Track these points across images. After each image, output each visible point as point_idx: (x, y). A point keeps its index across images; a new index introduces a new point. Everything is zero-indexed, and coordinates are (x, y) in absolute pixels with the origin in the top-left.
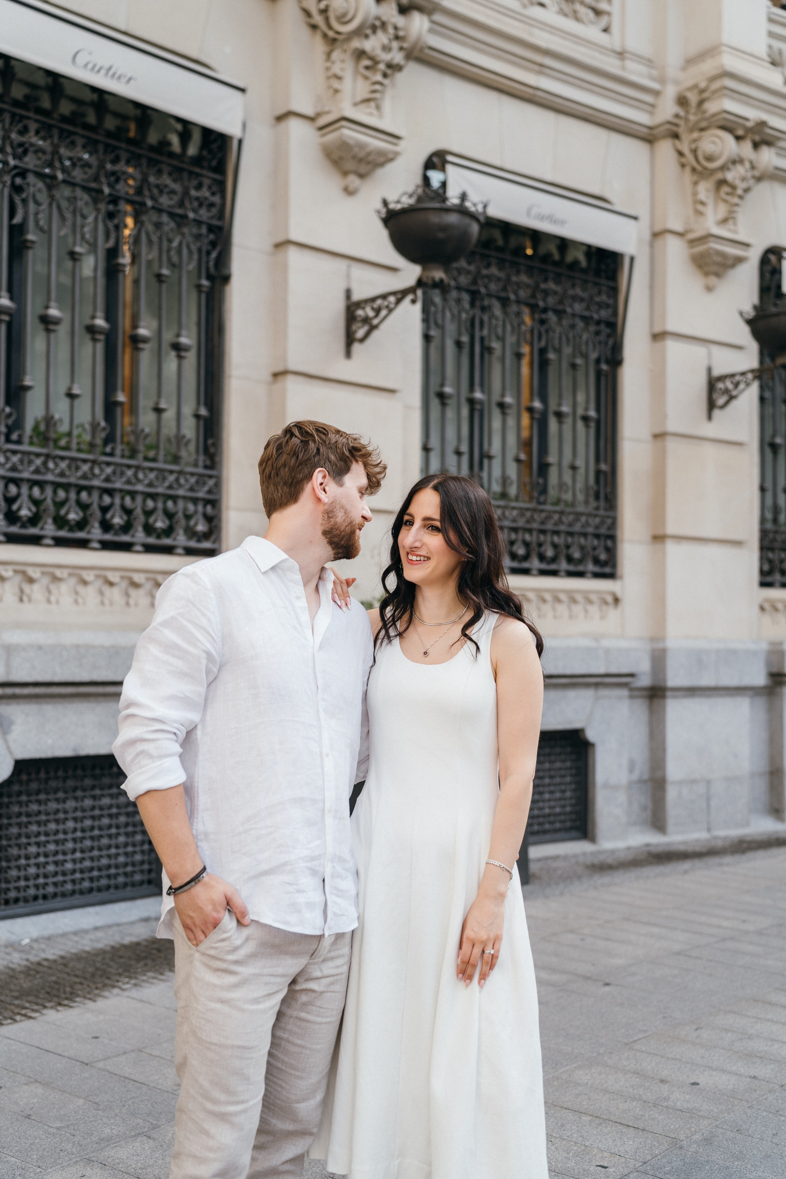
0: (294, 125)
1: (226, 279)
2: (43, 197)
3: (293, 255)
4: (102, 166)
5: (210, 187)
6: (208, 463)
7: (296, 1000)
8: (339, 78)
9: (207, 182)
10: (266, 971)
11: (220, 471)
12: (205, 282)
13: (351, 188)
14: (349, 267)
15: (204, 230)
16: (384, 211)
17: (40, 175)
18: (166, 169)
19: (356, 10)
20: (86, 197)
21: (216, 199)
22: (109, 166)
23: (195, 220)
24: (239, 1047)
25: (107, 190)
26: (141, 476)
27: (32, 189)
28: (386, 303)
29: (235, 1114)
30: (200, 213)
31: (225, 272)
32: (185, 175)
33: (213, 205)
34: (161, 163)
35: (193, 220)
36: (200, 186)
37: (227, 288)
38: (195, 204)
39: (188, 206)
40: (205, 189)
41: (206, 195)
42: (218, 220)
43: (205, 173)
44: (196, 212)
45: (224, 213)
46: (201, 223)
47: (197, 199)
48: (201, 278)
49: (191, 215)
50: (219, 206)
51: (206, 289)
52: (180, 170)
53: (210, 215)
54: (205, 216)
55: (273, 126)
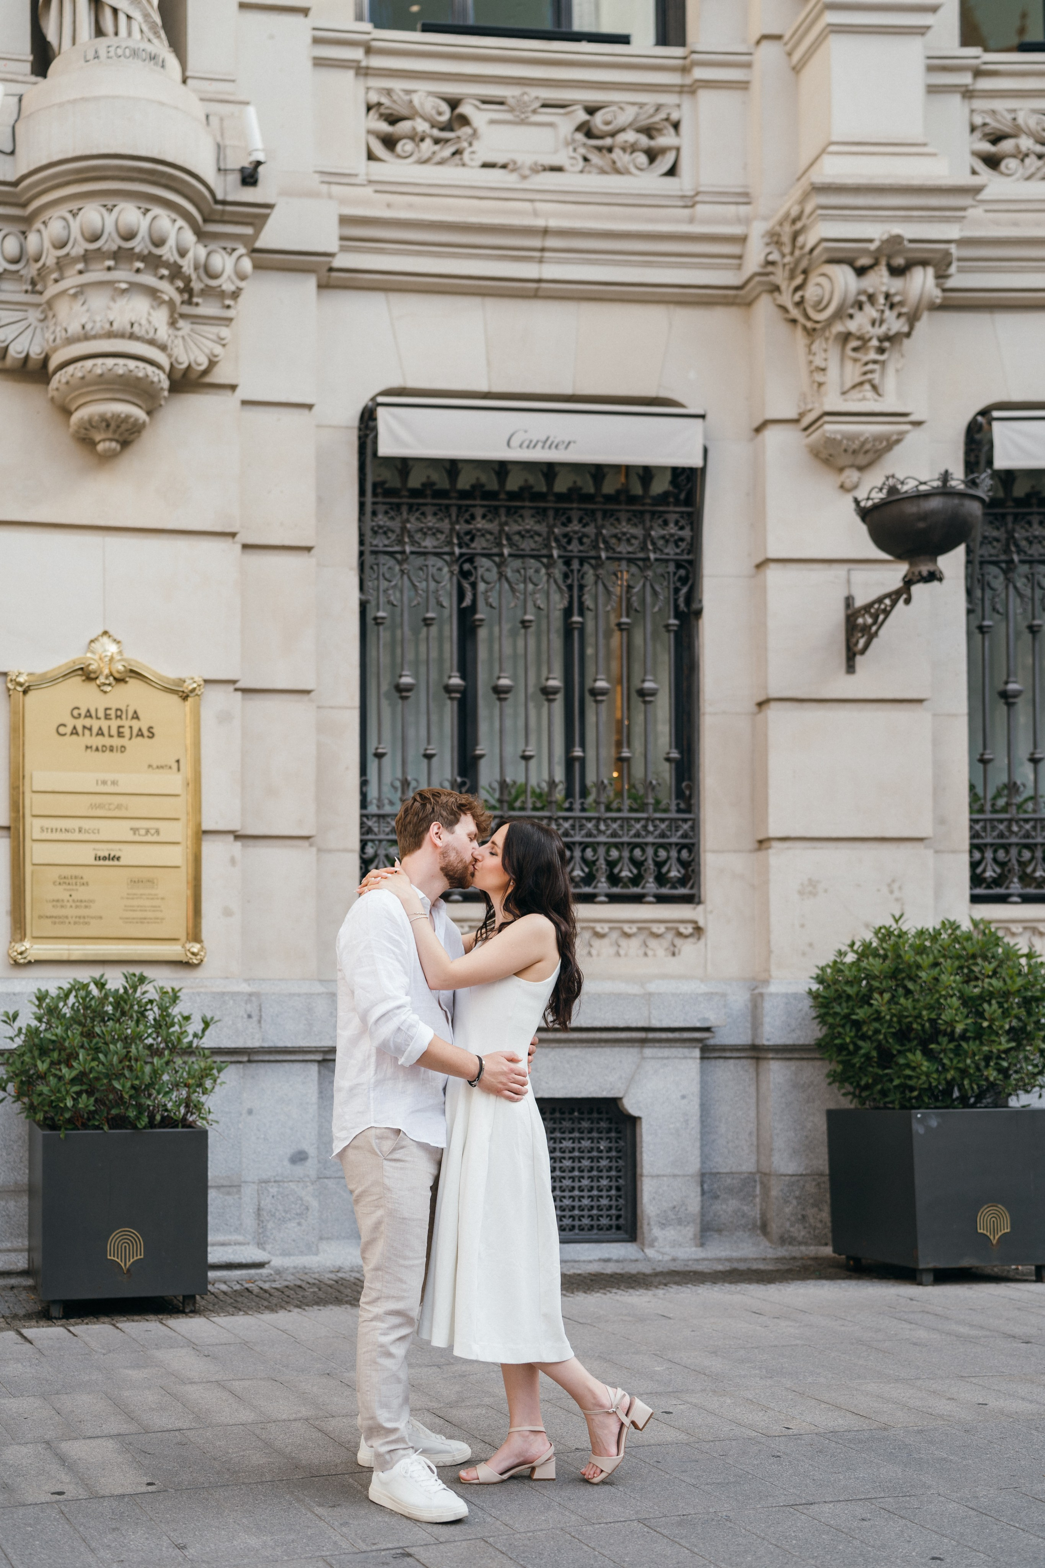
0: (772, 434)
1: (698, 613)
2: (493, 575)
3: (773, 573)
5: (677, 523)
6: (682, 806)
11: (698, 814)
12: (674, 622)
13: (848, 483)
14: (847, 571)
15: (671, 567)
17: (488, 556)
18: (623, 516)
19: (832, 295)
20: (537, 565)
21: (686, 533)
22: (559, 530)
25: (558, 553)
26: (602, 827)
27: (481, 571)
28: (883, 606)
30: (666, 551)
31: (695, 606)
32: (647, 517)
33: (682, 539)
34: (620, 511)
35: (657, 560)
36: (666, 523)
37: (700, 622)
38: (661, 543)
39: (650, 547)
40: (672, 525)
41: (672, 531)
42: (688, 554)
43: (671, 508)
44: (661, 551)
45: (694, 546)
46: (667, 561)
47: (663, 537)
48: (669, 618)
49: (652, 556)
50: (688, 539)
51: (675, 628)
52: (642, 513)
53: (678, 551)
54: (672, 552)
55: (752, 439)
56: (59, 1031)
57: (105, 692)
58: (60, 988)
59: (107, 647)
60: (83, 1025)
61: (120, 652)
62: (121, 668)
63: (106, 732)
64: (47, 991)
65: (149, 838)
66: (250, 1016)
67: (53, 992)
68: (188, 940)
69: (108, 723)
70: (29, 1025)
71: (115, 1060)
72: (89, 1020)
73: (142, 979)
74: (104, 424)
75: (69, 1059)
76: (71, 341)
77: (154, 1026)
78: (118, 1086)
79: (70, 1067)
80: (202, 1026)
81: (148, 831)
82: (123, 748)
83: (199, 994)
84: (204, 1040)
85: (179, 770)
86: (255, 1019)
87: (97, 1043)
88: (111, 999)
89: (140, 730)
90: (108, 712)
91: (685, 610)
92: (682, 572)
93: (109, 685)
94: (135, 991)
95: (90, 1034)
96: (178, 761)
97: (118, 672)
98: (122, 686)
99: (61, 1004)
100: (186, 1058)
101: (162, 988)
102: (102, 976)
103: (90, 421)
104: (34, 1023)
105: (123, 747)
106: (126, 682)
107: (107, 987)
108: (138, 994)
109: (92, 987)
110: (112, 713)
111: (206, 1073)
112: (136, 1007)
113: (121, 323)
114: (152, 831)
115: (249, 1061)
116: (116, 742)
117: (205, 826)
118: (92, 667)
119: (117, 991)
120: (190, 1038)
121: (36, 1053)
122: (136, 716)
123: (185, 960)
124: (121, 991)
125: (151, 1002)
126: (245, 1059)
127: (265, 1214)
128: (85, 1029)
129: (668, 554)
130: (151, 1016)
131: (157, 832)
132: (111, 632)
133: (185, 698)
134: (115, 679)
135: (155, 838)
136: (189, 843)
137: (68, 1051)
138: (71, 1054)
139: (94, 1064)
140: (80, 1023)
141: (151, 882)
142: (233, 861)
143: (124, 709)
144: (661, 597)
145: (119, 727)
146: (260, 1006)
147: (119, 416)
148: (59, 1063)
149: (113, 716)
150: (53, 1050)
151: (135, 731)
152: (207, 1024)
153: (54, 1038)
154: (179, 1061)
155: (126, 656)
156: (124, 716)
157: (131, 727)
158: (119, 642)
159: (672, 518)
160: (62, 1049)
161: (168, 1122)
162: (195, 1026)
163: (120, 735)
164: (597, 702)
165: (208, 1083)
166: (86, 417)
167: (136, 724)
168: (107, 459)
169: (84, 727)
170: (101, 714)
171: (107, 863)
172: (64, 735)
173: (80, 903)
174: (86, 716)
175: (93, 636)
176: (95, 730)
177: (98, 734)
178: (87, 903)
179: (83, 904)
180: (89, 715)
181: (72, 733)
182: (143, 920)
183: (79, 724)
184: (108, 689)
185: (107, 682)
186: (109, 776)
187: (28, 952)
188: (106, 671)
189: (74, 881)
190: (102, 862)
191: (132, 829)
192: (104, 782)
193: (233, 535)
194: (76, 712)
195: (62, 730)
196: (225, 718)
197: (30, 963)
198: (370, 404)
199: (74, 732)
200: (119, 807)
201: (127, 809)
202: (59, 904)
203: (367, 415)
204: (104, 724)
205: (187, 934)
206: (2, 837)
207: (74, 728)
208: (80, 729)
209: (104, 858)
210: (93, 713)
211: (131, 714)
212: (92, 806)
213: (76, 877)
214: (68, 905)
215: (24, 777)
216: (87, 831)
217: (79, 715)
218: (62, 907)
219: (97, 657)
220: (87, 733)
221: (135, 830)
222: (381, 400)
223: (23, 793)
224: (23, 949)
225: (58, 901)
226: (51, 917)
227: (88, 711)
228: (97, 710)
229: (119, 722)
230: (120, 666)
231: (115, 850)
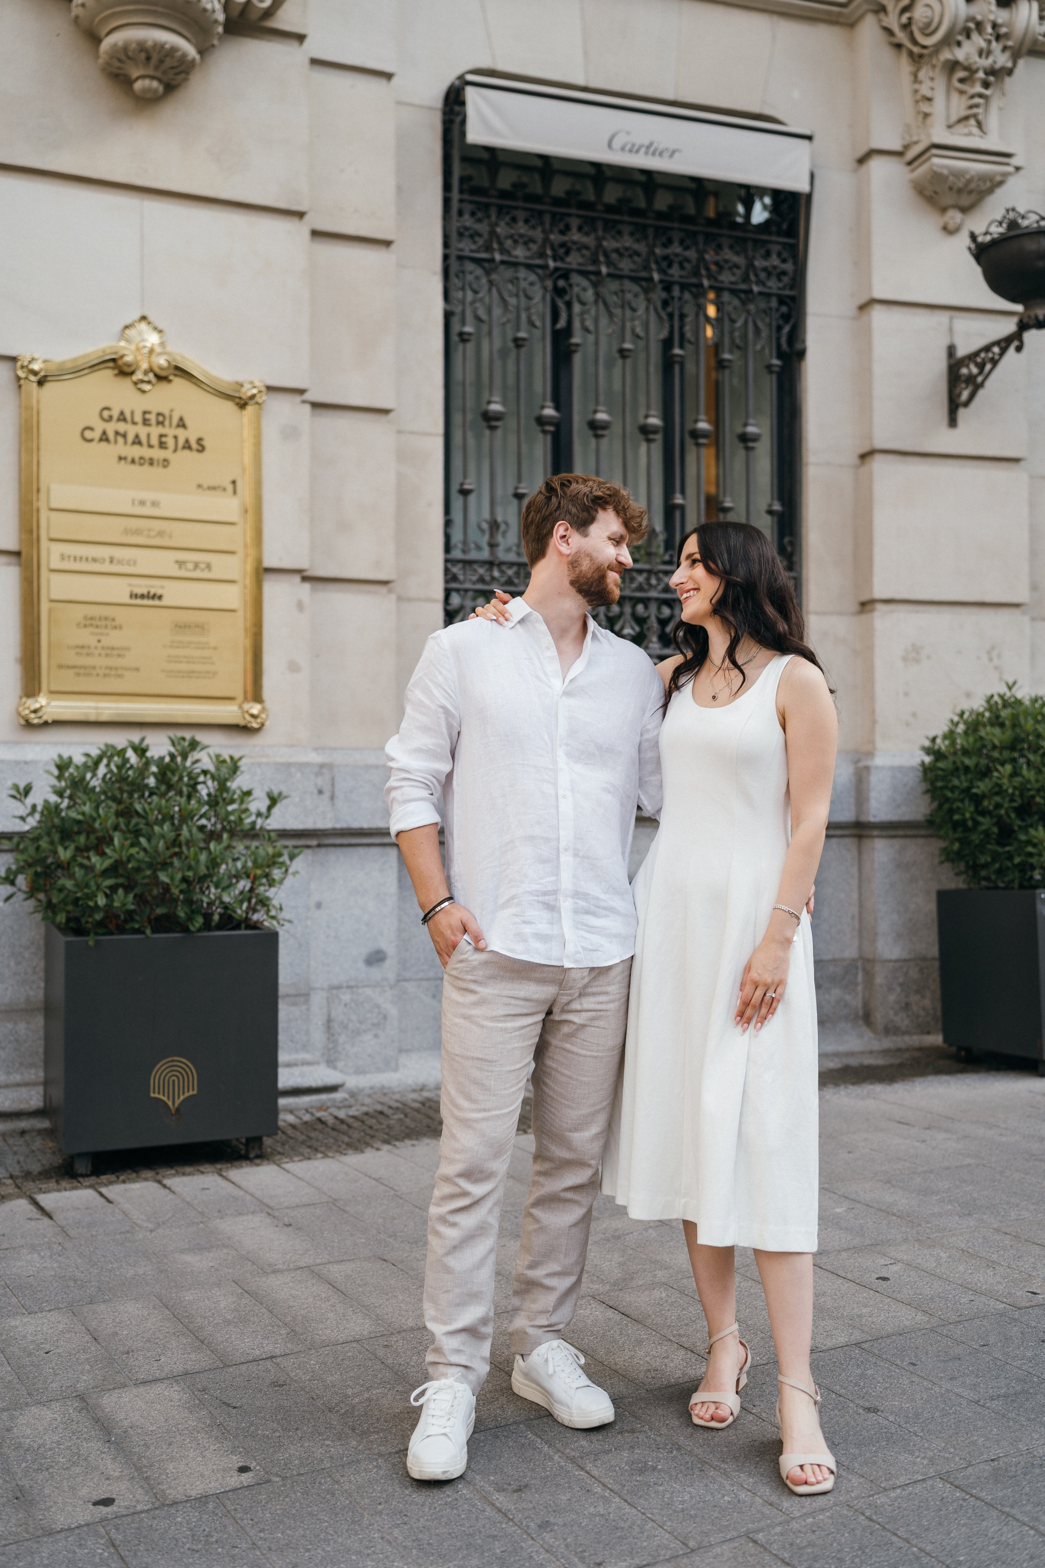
0: (877, 165)
1: (801, 354)
2: (588, 296)
3: (878, 315)
4: (652, 252)
5: (779, 255)
7: (559, 1030)
8: (929, 99)
9: (775, 248)
10: (505, 993)
11: (800, 573)
12: (776, 362)
13: (951, 226)
14: (951, 318)
15: (774, 303)
16: (973, 246)
17: (584, 273)
18: (725, 242)
19: (942, 16)
20: (636, 288)
21: (789, 267)
22: (658, 251)
23: (760, 293)
24: (478, 1059)
25: (656, 276)
27: (576, 289)
28: (991, 355)
29: (477, 1121)
30: (769, 284)
31: (798, 346)
32: (750, 245)
33: (784, 273)
34: (721, 236)
35: (756, 294)
36: (768, 254)
37: (803, 364)
38: (763, 275)
39: (753, 278)
40: (774, 257)
41: (775, 263)
42: (792, 289)
43: (774, 239)
44: (764, 284)
45: (795, 282)
46: (769, 295)
47: (766, 269)
48: (771, 357)
49: (755, 289)
50: (792, 273)
51: (777, 369)
52: (744, 240)
53: (781, 285)
54: (774, 286)
55: (855, 171)
56: (87, 808)
57: (144, 392)
58: (87, 755)
59: (146, 336)
60: (119, 802)
61: (162, 344)
62: (166, 361)
63: (143, 440)
64: (70, 758)
65: (198, 574)
66: (320, 792)
67: (79, 759)
68: (246, 699)
69: (147, 429)
70: (46, 802)
71: (161, 844)
72: (125, 795)
73: (194, 745)
74: (143, 56)
75: (101, 844)
77: (208, 803)
78: (163, 877)
79: (102, 854)
80: (267, 802)
81: (196, 566)
82: (166, 463)
83: (259, 765)
84: (268, 821)
85: (235, 492)
86: (327, 795)
87: (137, 824)
88: (154, 769)
89: (187, 441)
90: (147, 416)
91: (789, 350)
92: (785, 309)
93: (149, 382)
94: (185, 757)
95: (127, 813)
96: (234, 482)
97: (161, 368)
98: (164, 386)
99: (89, 776)
100: (247, 842)
101: (218, 756)
102: (143, 740)
103: (125, 49)
104: (53, 799)
105: (165, 460)
106: (170, 381)
107: (149, 754)
108: (188, 763)
109: (130, 754)
110: (152, 418)
111: (273, 861)
112: (186, 779)
114: (203, 566)
115: (319, 846)
116: (157, 453)
117: (268, 563)
118: (129, 359)
119: (162, 759)
120: (253, 818)
121: (56, 837)
122: (182, 424)
123: (242, 723)
124: (167, 759)
125: (205, 772)
126: (314, 842)
127: (336, 1026)
128: (121, 807)
129: (770, 288)
130: (203, 791)
131: (209, 567)
132: (151, 318)
133: (242, 404)
134: (156, 376)
135: (206, 575)
136: (248, 581)
137: (100, 834)
138: (104, 838)
139: (133, 851)
140: (114, 799)
141: (201, 628)
142: (300, 606)
143: (167, 413)
144: (764, 335)
145: (161, 436)
146: (333, 779)
147: (162, 48)
148: (87, 849)
149: (153, 422)
150: (79, 833)
151: (181, 442)
152: (274, 801)
153: (80, 817)
154: (240, 847)
155: (169, 349)
156: (167, 423)
157: (176, 437)
158: (160, 331)
159: (772, 249)
160: (91, 831)
161: (228, 921)
162: (258, 804)
163: (162, 445)
164: (698, 445)
165: (276, 873)
166: (119, 46)
167: (182, 434)
168: (147, 102)
169: (117, 433)
170: (138, 418)
171: (145, 602)
172: (91, 440)
173: (111, 651)
174: (119, 420)
175: (128, 321)
176: (130, 438)
177: (134, 443)
178: (119, 651)
179: (115, 652)
180: (122, 418)
181: (101, 440)
182: (190, 674)
183: (111, 428)
184: (147, 387)
185: (146, 379)
186: (148, 496)
187: (44, 710)
188: (145, 366)
189: (103, 623)
190: (139, 601)
191: (177, 562)
192: (142, 503)
193: (300, 215)
194: (106, 414)
195: (88, 434)
196: (290, 433)
197: (46, 724)
198: (457, 83)
199: (104, 438)
200: (161, 534)
201: (170, 536)
202: (84, 651)
203: (452, 96)
204: (143, 431)
205: (245, 692)
206: (9, 564)
207: (104, 433)
208: (111, 435)
209: (142, 596)
210: (128, 416)
211: (175, 421)
212: (127, 532)
213: (106, 619)
214: (96, 652)
215: (38, 490)
216: (120, 562)
217: (111, 417)
218: (88, 654)
219: (133, 347)
220: (120, 440)
221: (181, 564)
222: (470, 77)
223: (38, 510)
224: (37, 706)
225: (82, 647)
226: (74, 667)
227: (122, 413)
228: (132, 413)
229: (160, 430)
230: (162, 361)
231: (155, 587)
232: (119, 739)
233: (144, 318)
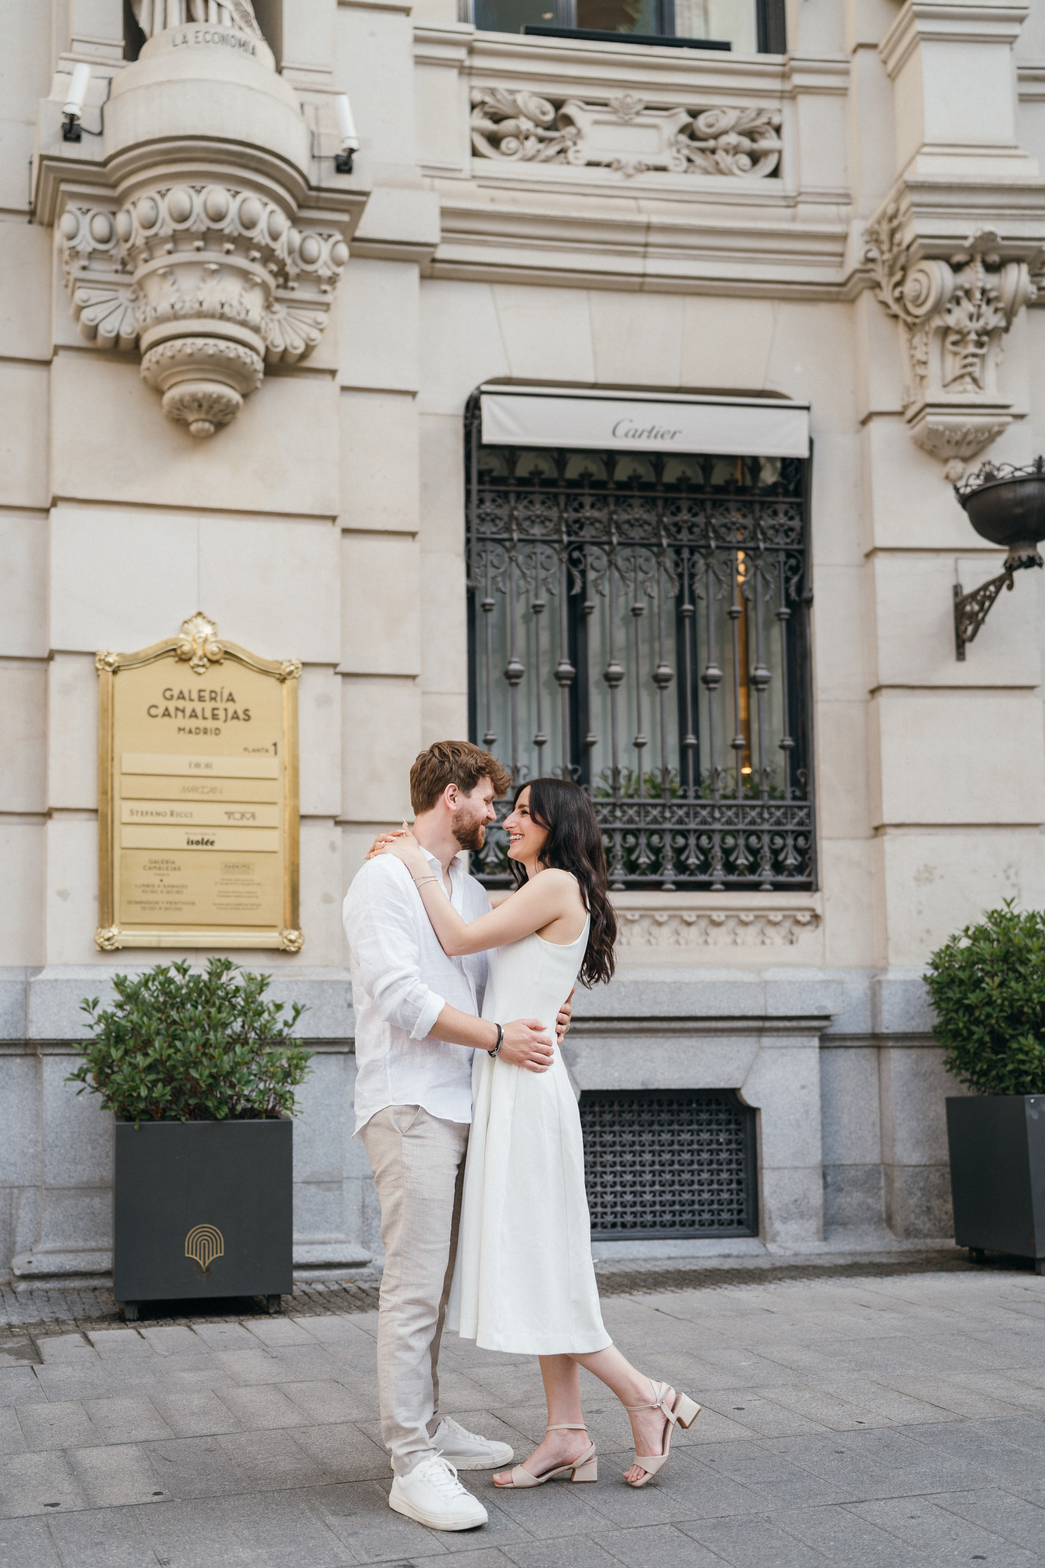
0: (877, 428)
1: (808, 602)
2: (603, 563)
3: (881, 561)
4: (660, 521)
5: (786, 513)
6: (799, 794)
8: (925, 363)
9: (784, 508)
11: (814, 802)
12: (785, 610)
13: (953, 474)
14: (955, 560)
15: (782, 557)
17: (598, 544)
18: (732, 506)
19: (930, 290)
20: (646, 554)
21: (797, 523)
22: (668, 519)
25: (668, 542)
26: (717, 814)
27: (590, 559)
28: (987, 594)
30: (776, 540)
31: (805, 595)
32: (757, 507)
33: (792, 529)
34: (729, 501)
35: (766, 549)
36: (775, 513)
37: (812, 611)
38: (770, 533)
39: (760, 536)
40: (781, 515)
41: (782, 521)
42: (799, 543)
43: (781, 499)
44: (771, 540)
45: (804, 536)
46: (777, 550)
47: (773, 527)
48: (780, 606)
49: (762, 545)
50: (798, 528)
51: (786, 617)
52: (751, 503)
53: (788, 540)
54: (782, 542)
55: (858, 432)
57: (199, 674)
59: (201, 628)
60: (162, 1012)
61: (215, 634)
62: (216, 649)
63: (199, 714)
64: (127, 977)
65: (245, 822)
67: (134, 978)
68: (286, 927)
69: (202, 704)
70: (108, 1013)
71: (193, 1046)
73: (229, 965)
74: (196, 404)
75: (145, 1046)
76: (161, 320)
78: (194, 1074)
79: (145, 1054)
80: (293, 1013)
81: (243, 815)
82: (217, 731)
83: (296, 982)
84: (293, 1029)
85: (276, 753)
89: (235, 712)
90: (202, 694)
91: (797, 599)
92: (793, 562)
93: (203, 666)
94: (221, 975)
96: (275, 745)
97: (213, 654)
98: (216, 668)
101: (249, 975)
102: (184, 962)
103: (181, 401)
104: (114, 1010)
105: (217, 729)
106: (221, 664)
107: (190, 972)
108: (224, 981)
109: (174, 972)
110: (207, 695)
112: (222, 994)
113: (211, 302)
114: (248, 816)
117: (303, 812)
118: (186, 648)
119: (200, 976)
120: (280, 1027)
121: (112, 1041)
122: (231, 698)
123: (282, 947)
124: (205, 977)
125: (238, 988)
127: (370, 1211)
128: (164, 1016)
129: (778, 544)
130: (237, 1004)
131: (253, 816)
132: (206, 613)
133: (283, 680)
134: (209, 660)
135: (251, 823)
136: (287, 827)
137: (145, 1038)
138: (148, 1041)
139: (171, 1051)
141: (246, 867)
142: (333, 846)
143: (218, 691)
144: (772, 586)
145: (214, 709)
147: (210, 396)
149: (207, 698)
151: (230, 714)
152: (298, 1012)
155: (221, 637)
156: (218, 699)
157: (226, 710)
158: (213, 624)
159: (781, 508)
163: (215, 717)
164: (709, 689)
166: (177, 397)
167: (231, 707)
168: (201, 440)
169: (177, 709)
170: (195, 696)
171: (200, 847)
172: (156, 716)
173: (171, 889)
174: (179, 698)
175: (187, 618)
176: (188, 712)
177: (191, 716)
178: (178, 889)
179: (175, 889)
180: (181, 696)
181: (164, 715)
182: (237, 907)
183: (172, 705)
184: (202, 670)
185: (201, 663)
186: (203, 760)
187: (116, 938)
188: (200, 653)
189: (165, 865)
190: (195, 847)
191: (226, 813)
192: (198, 765)
193: (333, 519)
194: (168, 694)
195: (153, 711)
196: (324, 701)
197: (117, 949)
198: (476, 392)
199: (167, 713)
200: (213, 790)
201: (221, 792)
202: (149, 889)
203: (472, 404)
204: (198, 706)
205: (285, 921)
206: (89, 820)
207: (167, 709)
208: (172, 711)
209: (198, 843)
210: (186, 695)
211: (225, 696)
212: (185, 789)
213: (167, 862)
214: (159, 890)
215: (112, 759)
216: (179, 815)
217: (172, 696)
218: (152, 892)
219: (190, 638)
220: (180, 714)
221: (229, 814)
222: (485, 388)
223: (112, 775)
224: (110, 935)
225: (148, 886)
226: (140, 902)
227: (181, 692)
228: (190, 692)
229: (213, 704)
230: (214, 648)
231: (208, 834)
232: (165, 961)
233: (199, 614)
